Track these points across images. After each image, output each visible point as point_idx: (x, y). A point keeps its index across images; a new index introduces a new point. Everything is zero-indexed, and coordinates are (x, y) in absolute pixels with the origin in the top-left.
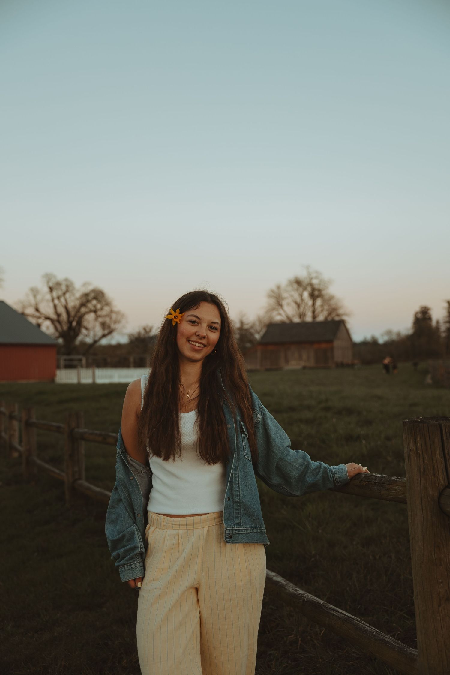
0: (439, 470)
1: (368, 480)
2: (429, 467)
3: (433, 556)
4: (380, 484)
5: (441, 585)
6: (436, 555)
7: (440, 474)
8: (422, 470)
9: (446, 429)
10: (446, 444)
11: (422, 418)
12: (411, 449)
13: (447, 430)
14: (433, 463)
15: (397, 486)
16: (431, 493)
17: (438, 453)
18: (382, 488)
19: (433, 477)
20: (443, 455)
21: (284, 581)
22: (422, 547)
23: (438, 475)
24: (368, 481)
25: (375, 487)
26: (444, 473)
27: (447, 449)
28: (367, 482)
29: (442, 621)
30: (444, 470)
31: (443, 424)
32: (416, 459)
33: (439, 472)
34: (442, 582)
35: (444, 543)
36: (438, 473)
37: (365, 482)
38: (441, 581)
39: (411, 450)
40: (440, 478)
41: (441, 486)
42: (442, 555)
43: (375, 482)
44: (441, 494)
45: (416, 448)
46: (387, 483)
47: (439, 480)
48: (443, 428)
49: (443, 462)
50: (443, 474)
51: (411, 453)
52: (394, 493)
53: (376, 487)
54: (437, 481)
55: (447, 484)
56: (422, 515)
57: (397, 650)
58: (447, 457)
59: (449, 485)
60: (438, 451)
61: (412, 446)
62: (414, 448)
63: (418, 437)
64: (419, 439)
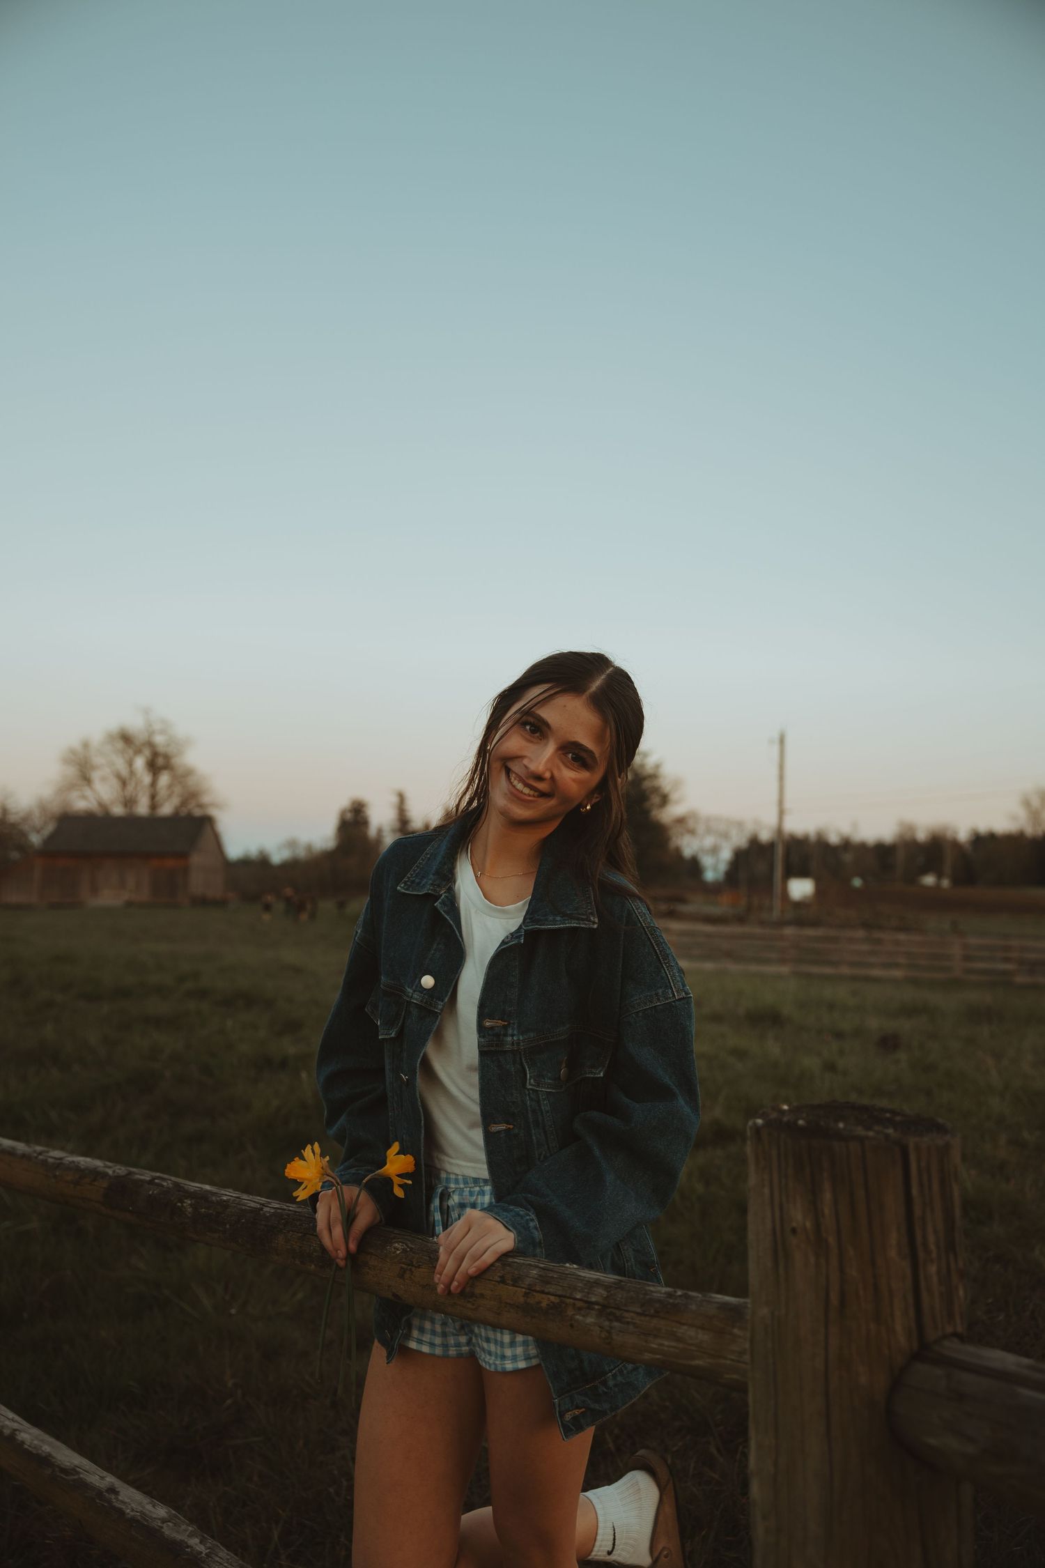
0: (895, 1300)
1: (559, 1293)
2: (860, 1292)
4: (609, 1310)
7: (897, 1314)
8: (834, 1299)
11: (790, 1111)
12: (794, 1224)
13: (921, 1166)
14: (874, 1277)
15: (685, 1327)
16: (862, 1380)
17: (892, 1242)
18: (616, 1324)
19: (871, 1326)
20: (907, 1250)
21: (197, 1540)
23: (890, 1320)
24: (560, 1296)
25: (590, 1320)
26: (910, 1311)
27: (919, 1228)
28: (552, 1298)
30: (910, 1300)
31: (910, 1147)
32: (812, 1260)
33: (893, 1303)
36: (889, 1310)
37: (544, 1296)
39: (794, 1230)
40: (897, 1326)
41: (898, 1357)
43: (586, 1302)
44: (896, 1383)
45: (818, 1226)
46: (639, 1310)
47: (891, 1337)
48: (911, 1163)
49: (909, 1273)
50: (907, 1313)
51: (794, 1241)
52: (668, 1346)
53: (593, 1320)
54: (884, 1338)
55: (915, 1347)
56: (827, 1456)
58: (921, 1255)
59: (923, 1352)
60: (893, 1238)
61: (798, 1216)
62: (808, 1224)
63: (827, 1186)
64: (828, 1196)
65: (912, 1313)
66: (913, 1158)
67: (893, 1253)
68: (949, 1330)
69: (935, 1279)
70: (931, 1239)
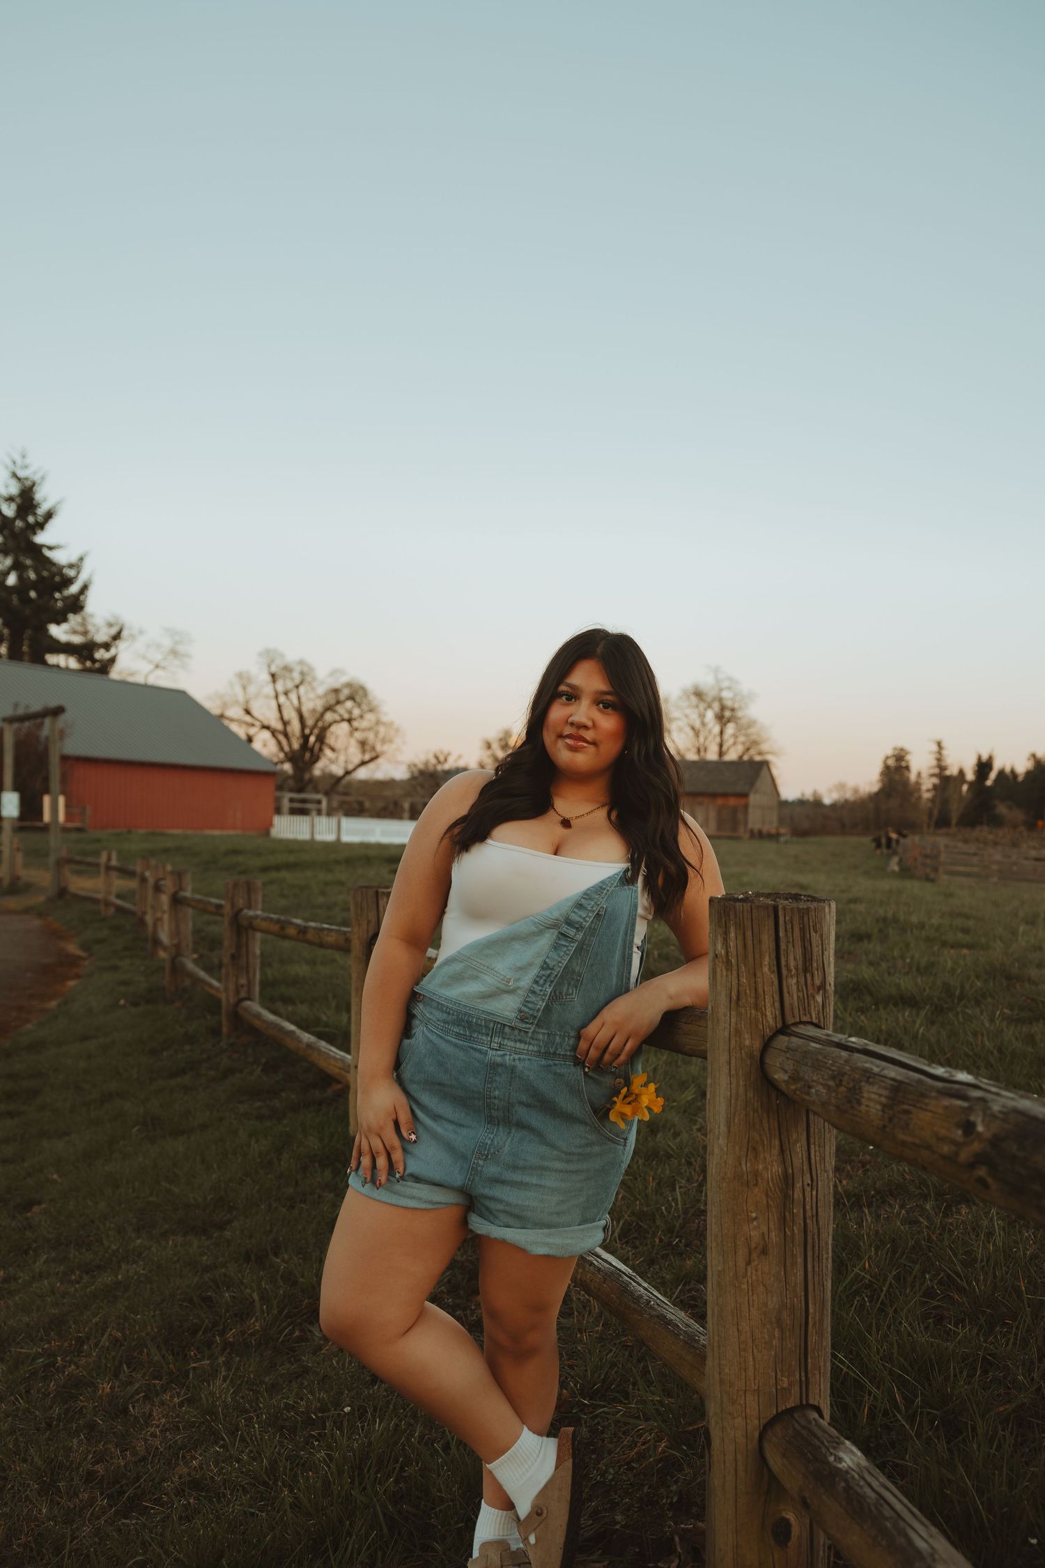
0: (766, 997)
2: (747, 991)
3: (744, 1168)
5: (755, 1223)
6: (749, 1165)
7: (768, 1005)
8: (734, 997)
9: (785, 917)
10: (783, 946)
12: (717, 953)
13: (787, 918)
14: (755, 982)
16: (747, 1043)
17: (766, 963)
19: (753, 1011)
20: (775, 968)
22: (725, 1149)
23: (763, 1008)
26: (776, 1004)
27: (784, 955)
29: (750, 1294)
30: (777, 998)
31: (780, 906)
32: (724, 973)
33: (766, 1000)
34: (756, 1218)
35: (765, 1143)
36: (763, 1003)
38: (754, 1215)
39: (716, 956)
40: (768, 1014)
41: (768, 1030)
42: (760, 1166)
44: (767, 1045)
45: (727, 953)
47: (764, 1018)
48: (780, 914)
49: (776, 982)
50: (774, 1005)
51: (717, 962)
54: (761, 1019)
55: (779, 1025)
56: (729, 1086)
57: (682, 1337)
58: (784, 972)
59: (784, 1030)
60: (766, 961)
61: (720, 948)
62: (723, 952)
63: (732, 929)
64: (732, 935)
65: (777, 1005)
66: (781, 914)
67: (766, 969)
68: (805, 1019)
69: (794, 988)
70: (792, 964)
